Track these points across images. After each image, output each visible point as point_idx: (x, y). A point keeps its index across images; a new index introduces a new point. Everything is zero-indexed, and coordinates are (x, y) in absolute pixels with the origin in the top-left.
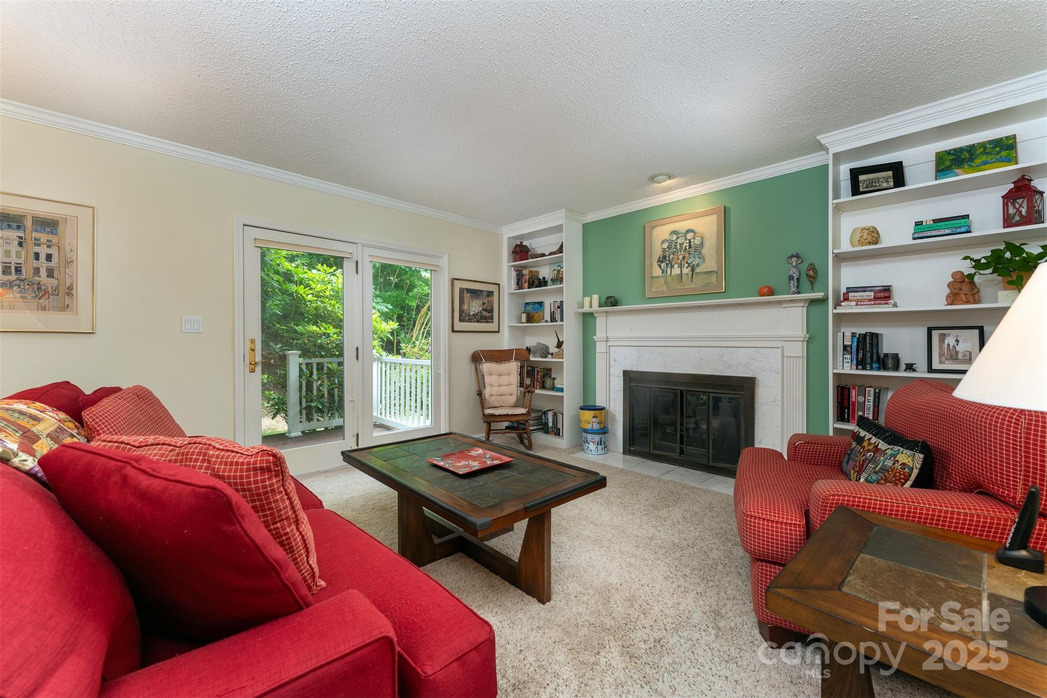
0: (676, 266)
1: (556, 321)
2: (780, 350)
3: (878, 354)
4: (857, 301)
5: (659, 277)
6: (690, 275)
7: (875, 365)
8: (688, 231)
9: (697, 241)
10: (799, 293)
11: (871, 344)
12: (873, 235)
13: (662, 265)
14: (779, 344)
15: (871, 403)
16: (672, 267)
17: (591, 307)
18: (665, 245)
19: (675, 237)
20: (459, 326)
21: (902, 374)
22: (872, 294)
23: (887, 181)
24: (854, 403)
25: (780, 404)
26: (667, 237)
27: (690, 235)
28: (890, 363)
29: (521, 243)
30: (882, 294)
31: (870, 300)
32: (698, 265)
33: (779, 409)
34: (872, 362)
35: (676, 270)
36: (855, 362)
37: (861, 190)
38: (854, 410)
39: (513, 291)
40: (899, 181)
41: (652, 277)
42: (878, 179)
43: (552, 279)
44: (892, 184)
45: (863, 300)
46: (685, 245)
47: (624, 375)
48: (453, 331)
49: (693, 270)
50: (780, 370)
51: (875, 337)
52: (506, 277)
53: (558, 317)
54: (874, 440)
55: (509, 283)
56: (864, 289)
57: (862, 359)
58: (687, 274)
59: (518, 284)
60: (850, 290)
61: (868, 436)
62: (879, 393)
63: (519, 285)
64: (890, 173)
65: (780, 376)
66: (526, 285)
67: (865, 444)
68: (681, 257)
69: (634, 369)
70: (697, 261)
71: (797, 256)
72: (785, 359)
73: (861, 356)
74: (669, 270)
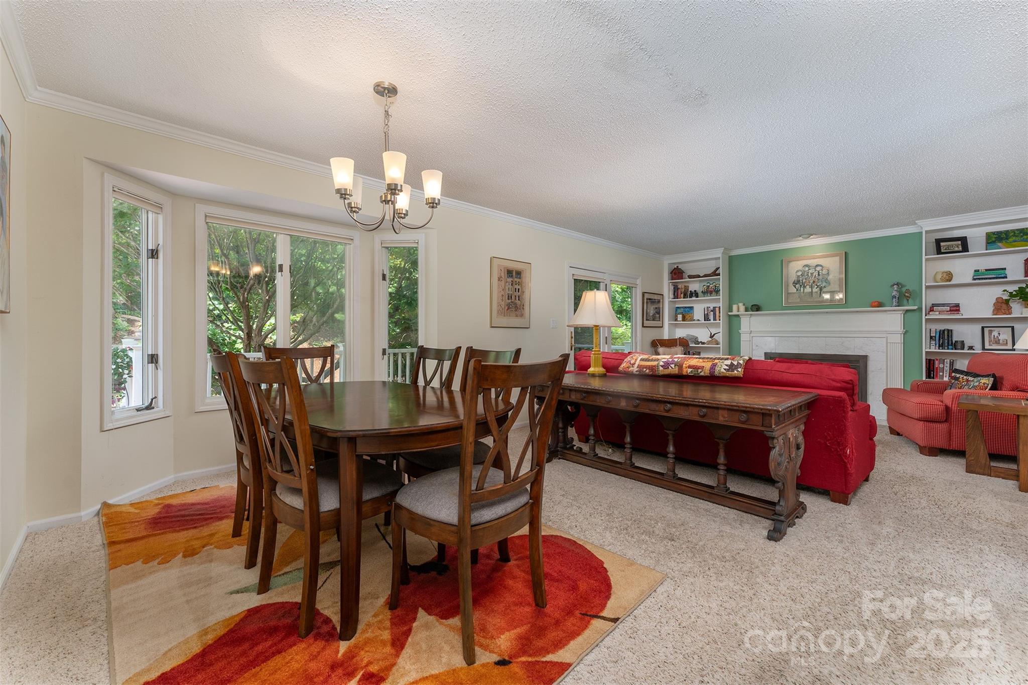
0: (808, 287)
1: (710, 320)
2: (884, 340)
3: (952, 340)
4: (940, 312)
5: (795, 293)
6: (819, 293)
7: (950, 347)
8: (817, 266)
9: (825, 272)
10: (898, 306)
11: (948, 335)
12: (949, 276)
13: (797, 286)
14: (884, 335)
15: (948, 368)
16: (805, 287)
17: (738, 311)
18: (799, 274)
19: (807, 269)
20: (646, 323)
21: (966, 351)
22: (949, 308)
23: (958, 247)
24: (937, 368)
25: (885, 371)
26: (800, 268)
27: (818, 269)
28: (959, 346)
29: (677, 267)
30: (955, 308)
31: (947, 311)
32: (825, 287)
33: (885, 374)
34: (948, 345)
35: (808, 289)
36: (938, 345)
37: (942, 251)
38: (937, 372)
39: (671, 300)
40: (965, 248)
41: (788, 293)
42: (953, 245)
43: (702, 292)
44: (960, 249)
45: (943, 311)
46: (815, 274)
47: (765, 355)
48: (643, 326)
49: (821, 290)
50: (885, 350)
51: (950, 332)
52: (667, 290)
53: (711, 317)
54: (965, 377)
55: (669, 294)
56: (943, 305)
57: (942, 344)
58: (817, 292)
59: (674, 295)
60: (934, 305)
61: (962, 376)
62: (953, 362)
63: (676, 296)
64: (960, 242)
65: (885, 354)
66: (682, 295)
67: (961, 380)
68: (811, 281)
69: (773, 352)
70: (824, 284)
71: (898, 284)
72: (889, 344)
73: (941, 342)
74: (802, 289)
